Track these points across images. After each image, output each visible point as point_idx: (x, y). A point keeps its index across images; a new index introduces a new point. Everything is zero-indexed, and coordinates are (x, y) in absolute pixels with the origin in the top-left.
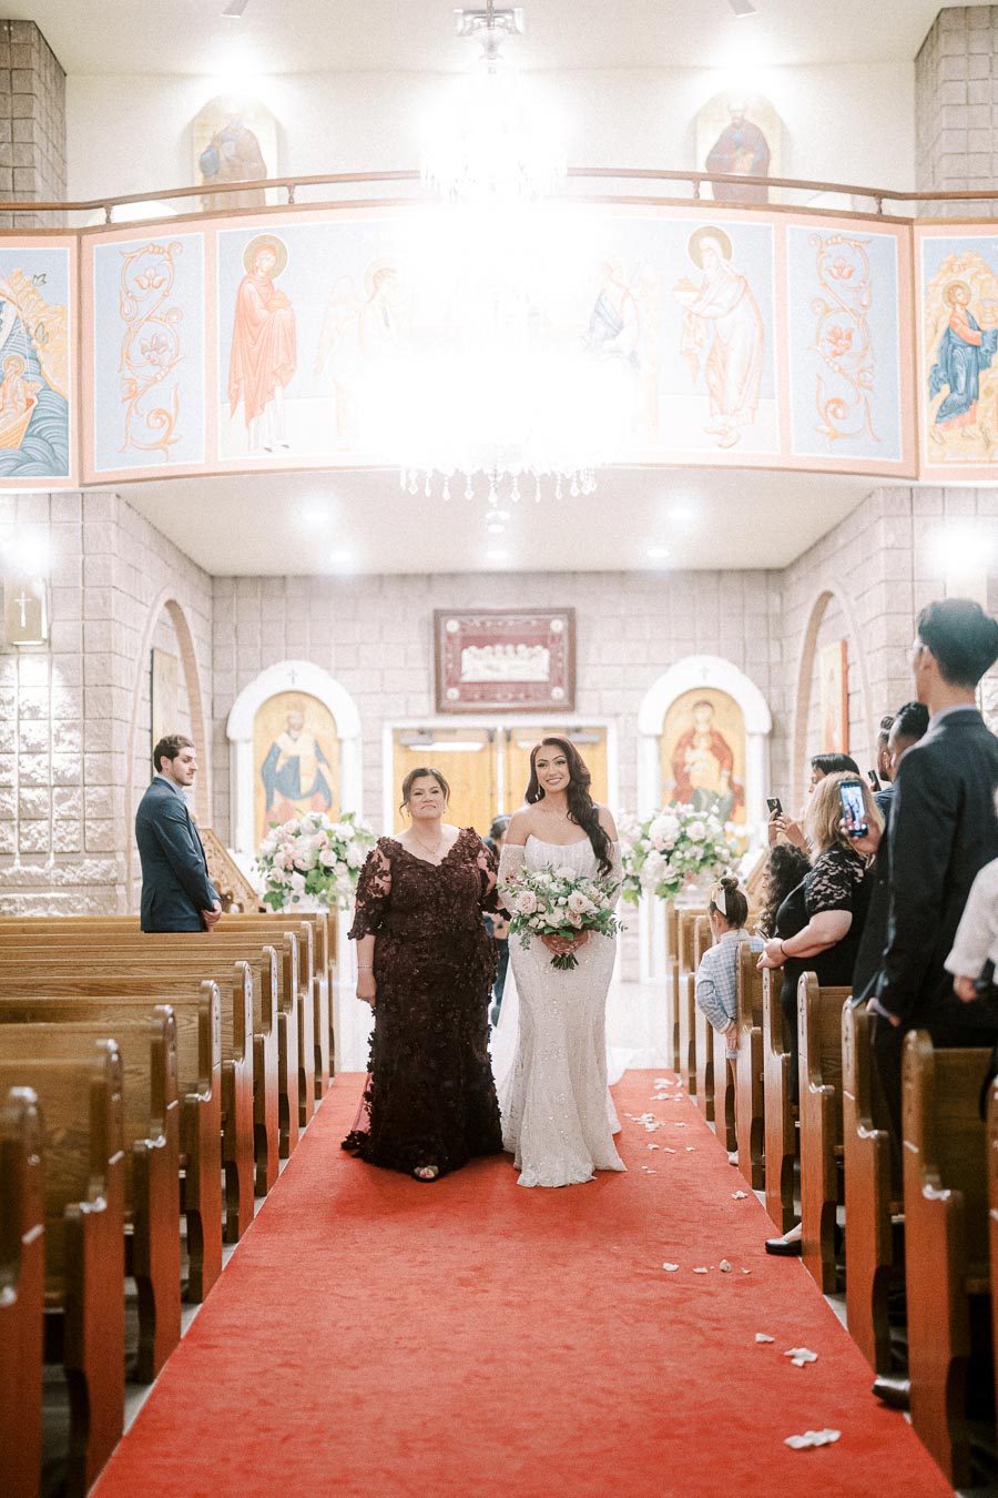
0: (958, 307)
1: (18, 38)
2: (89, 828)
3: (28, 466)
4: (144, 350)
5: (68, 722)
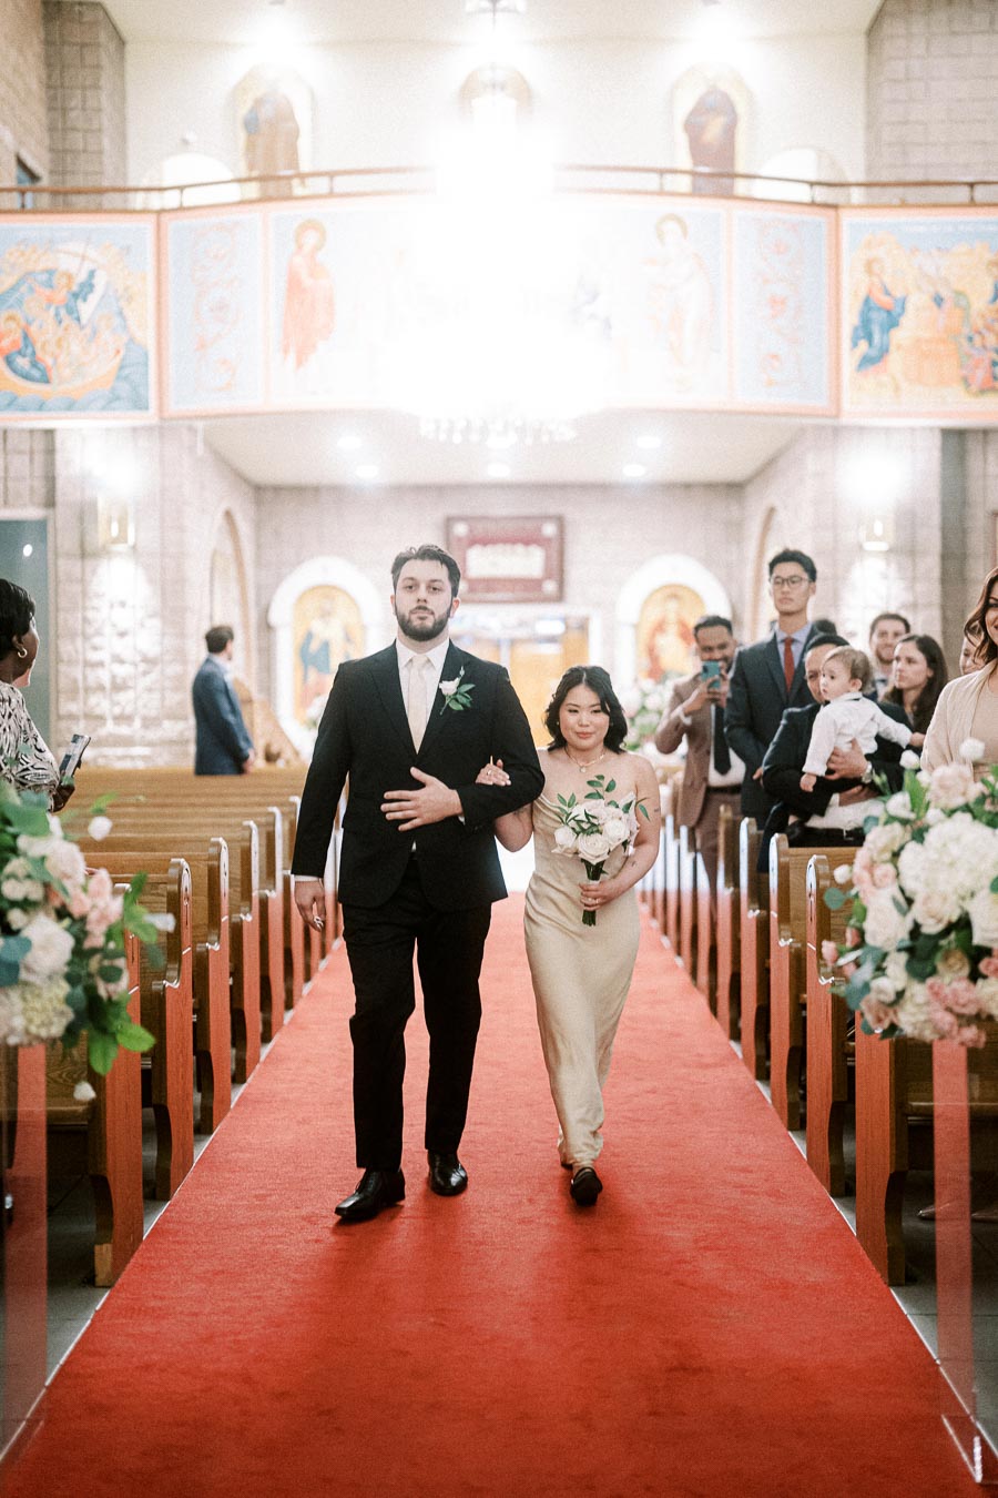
0: (875, 278)
1: (88, 18)
2: (168, 697)
3: (116, 404)
4: (212, 310)
5: (150, 611)
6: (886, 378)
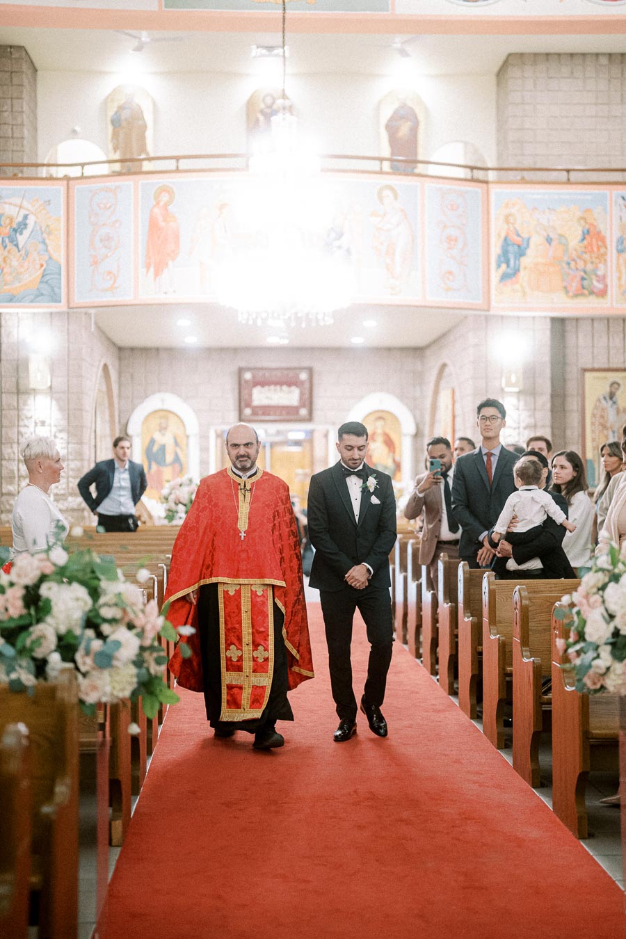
0: (511, 225)
1: (15, 55)
2: (71, 482)
3: (40, 298)
4: (101, 241)
5: (60, 428)
6: (517, 287)
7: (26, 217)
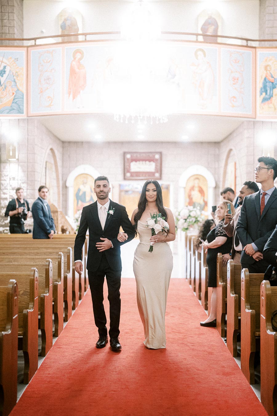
0: (268, 72)
4: (45, 80)
5: (23, 181)
6: (271, 105)
7: (5, 67)
